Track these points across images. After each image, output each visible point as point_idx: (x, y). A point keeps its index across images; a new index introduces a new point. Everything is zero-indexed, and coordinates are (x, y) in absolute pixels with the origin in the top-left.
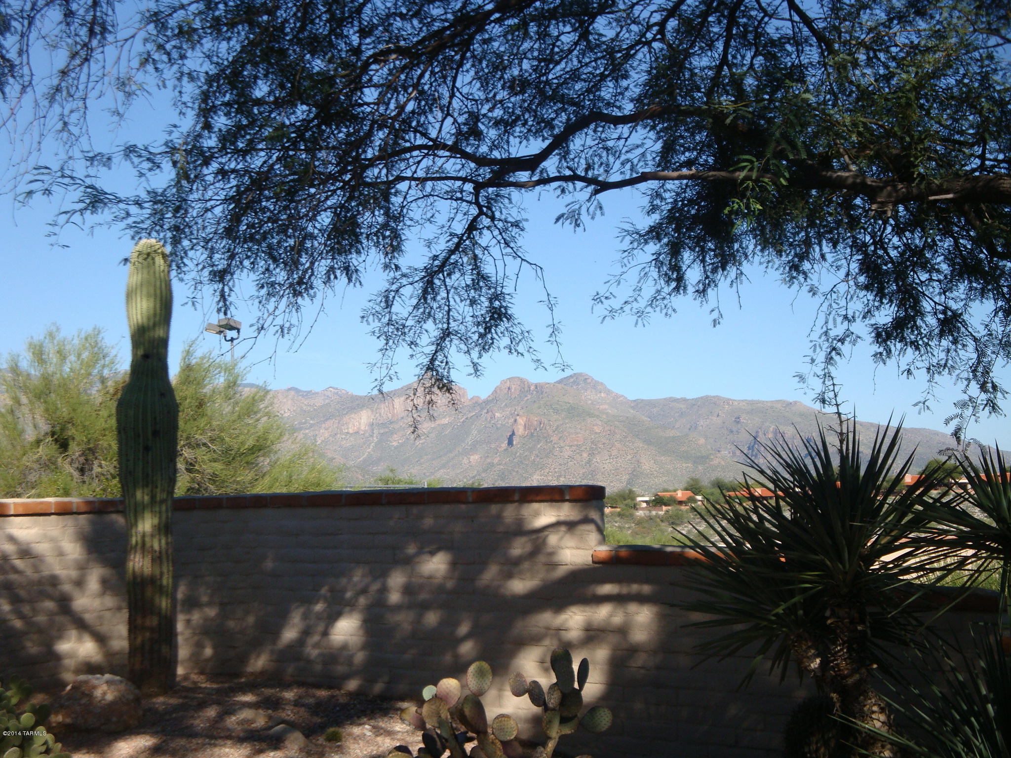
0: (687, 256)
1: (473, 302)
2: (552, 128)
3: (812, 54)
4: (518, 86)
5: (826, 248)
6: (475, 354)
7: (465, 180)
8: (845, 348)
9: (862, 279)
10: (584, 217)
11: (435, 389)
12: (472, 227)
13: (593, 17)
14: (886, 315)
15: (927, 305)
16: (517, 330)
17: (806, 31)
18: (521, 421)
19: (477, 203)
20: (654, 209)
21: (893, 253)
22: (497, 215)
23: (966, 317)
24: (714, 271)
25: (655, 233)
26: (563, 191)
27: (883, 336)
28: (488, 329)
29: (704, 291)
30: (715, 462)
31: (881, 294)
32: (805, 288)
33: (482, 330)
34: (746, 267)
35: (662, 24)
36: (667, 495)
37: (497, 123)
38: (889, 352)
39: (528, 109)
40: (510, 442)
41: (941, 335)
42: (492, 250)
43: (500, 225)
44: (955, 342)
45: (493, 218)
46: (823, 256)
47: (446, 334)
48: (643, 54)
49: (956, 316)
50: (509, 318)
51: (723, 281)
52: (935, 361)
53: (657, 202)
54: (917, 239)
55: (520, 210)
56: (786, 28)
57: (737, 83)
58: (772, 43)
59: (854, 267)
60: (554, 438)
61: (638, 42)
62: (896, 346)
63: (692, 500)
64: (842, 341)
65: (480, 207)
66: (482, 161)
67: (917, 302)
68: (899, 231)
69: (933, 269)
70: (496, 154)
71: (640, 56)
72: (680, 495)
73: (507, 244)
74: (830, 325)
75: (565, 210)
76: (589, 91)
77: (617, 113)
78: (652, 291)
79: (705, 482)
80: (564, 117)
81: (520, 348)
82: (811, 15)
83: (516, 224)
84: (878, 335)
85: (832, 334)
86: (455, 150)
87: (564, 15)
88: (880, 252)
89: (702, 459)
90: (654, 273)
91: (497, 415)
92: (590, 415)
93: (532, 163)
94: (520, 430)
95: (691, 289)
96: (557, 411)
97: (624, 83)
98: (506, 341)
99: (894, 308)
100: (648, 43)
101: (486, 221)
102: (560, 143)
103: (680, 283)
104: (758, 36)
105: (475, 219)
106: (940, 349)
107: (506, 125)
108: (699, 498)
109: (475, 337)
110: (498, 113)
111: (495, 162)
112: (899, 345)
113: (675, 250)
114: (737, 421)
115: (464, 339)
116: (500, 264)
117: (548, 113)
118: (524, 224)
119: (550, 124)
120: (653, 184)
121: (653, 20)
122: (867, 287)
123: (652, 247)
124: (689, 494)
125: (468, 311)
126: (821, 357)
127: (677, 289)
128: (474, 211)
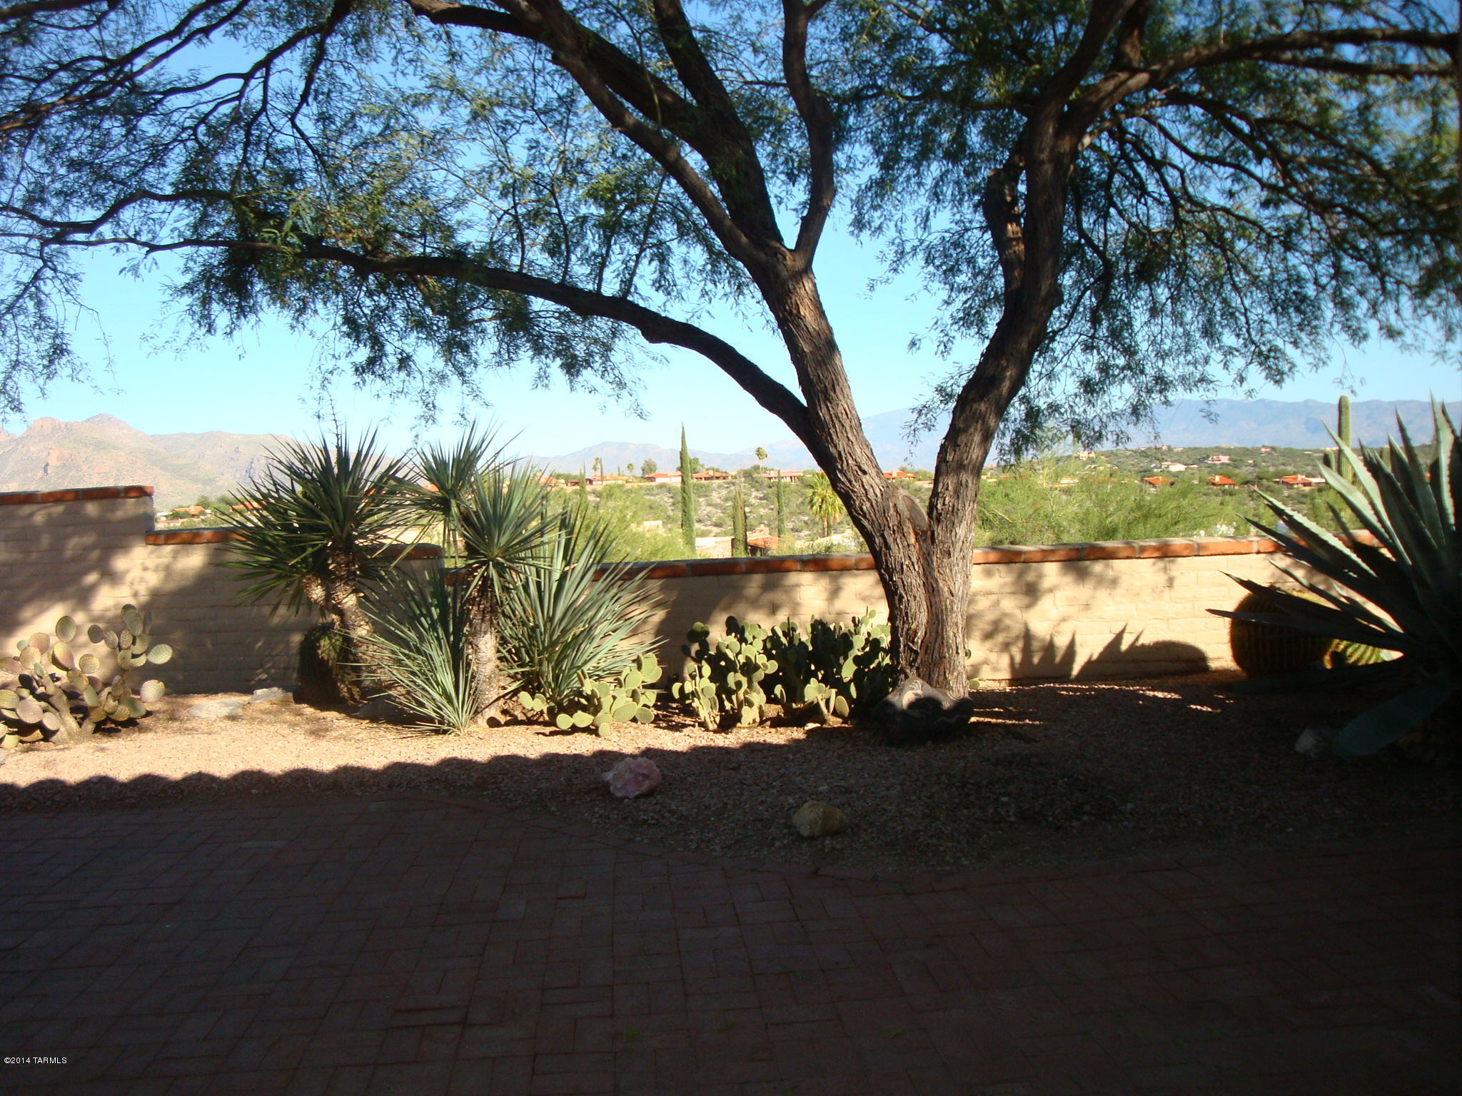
0: (216, 307)
1: (38, 339)
2: (104, 201)
3: (309, 161)
4: (74, 165)
5: (320, 305)
6: (41, 381)
7: (31, 237)
8: (334, 378)
9: (345, 328)
10: (142, 270)
11: (8, 409)
12: (37, 277)
13: (139, 116)
14: (363, 354)
15: (389, 349)
16: (77, 362)
17: (303, 144)
18: (54, 454)
19: (41, 258)
20: (187, 270)
21: (367, 311)
22: (59, 268)
23: (414, 358)
24: (238, 318)
25: (190, 288)
26: (118, 250)
27: (360, 370)
28: (51, 362)
29: (231, 332)
30: (220, 484)
31: (358, 340)
32: (306, 333)
33: (46, 363)
34: (261, 315)
35: (195, 129)
36: (182, 510)
37: (59, 193)
38: (364, 382)
39: (85, 185)
40: (46, 471)
41: (400, 369)
42: (53, 297)
43: (62, 276)
44: (409, 375)
45: (55, 270)
46: (316, 312)
47: (16, 365)
48: (179, 149)
49: (409, 357)
50: (69, 352)
51: (247, 324)
52: (395, 389)
53: (191, 264)
54: (383, 300)
55: (78, 265)
56: (290, 142)
57: (251, 179)
58: (277, 151)
59: (339, 320)
60: (84, 468)
61: (175, 140)
62: (369, 377)
63: (202, 513)
64: (331, 373)
65: (45, 261)
66: (45, 223)
67: (383, 346)
68: (370, 294)
69: (392, 324)
70: (58, 219)
71: (177, 151)
72: (193, 510)
73: (68, 292)
74: (323, 361)
75: (125, 265)
76: (135, 174)
77: (159, 192)
78: (188, 334)
79: (213, 499)
80: (114, 193)
81: (81, 376)
82: (308, 133)
83: (75, 277)
84: (357, 370)
85: (323, 368)
86: (24, 213)
87: (116, 112)
88: (358, 310)
89: (209, 481)
90: (189, 319)
91: (33, 449)
92: (114, 448)
93: (89, 227)
94: (53, 461)
95: (220, 332)
96: (85, 445)
97: (165, 170)
98: (68, 371)
99: (368, 349)
100: (183, 141)
101: (48, 273)
102: (111, 213)
103: (211, 329)
104: (268, 145)
105: (39, 271)
106: (398, 378)
107: (66, 195)
108: (208, 511)
109: (40, 368)
110: (58, 185)
111: (57, 224)
112: (372, 377)
113: (206, 301)
114: (237, 450)
115: (31, 368)
116: (60, 309)
117: (101, 188)
118: (81, 277)
119: (102, 197)
120: (188, 250)
121: (186, 124)
122: (349, 335)
123: (187, 300)
124: (200, 508)
125: (33, 347)
126: (317, 384)
127: (209, 331)
128: (40, 263)
